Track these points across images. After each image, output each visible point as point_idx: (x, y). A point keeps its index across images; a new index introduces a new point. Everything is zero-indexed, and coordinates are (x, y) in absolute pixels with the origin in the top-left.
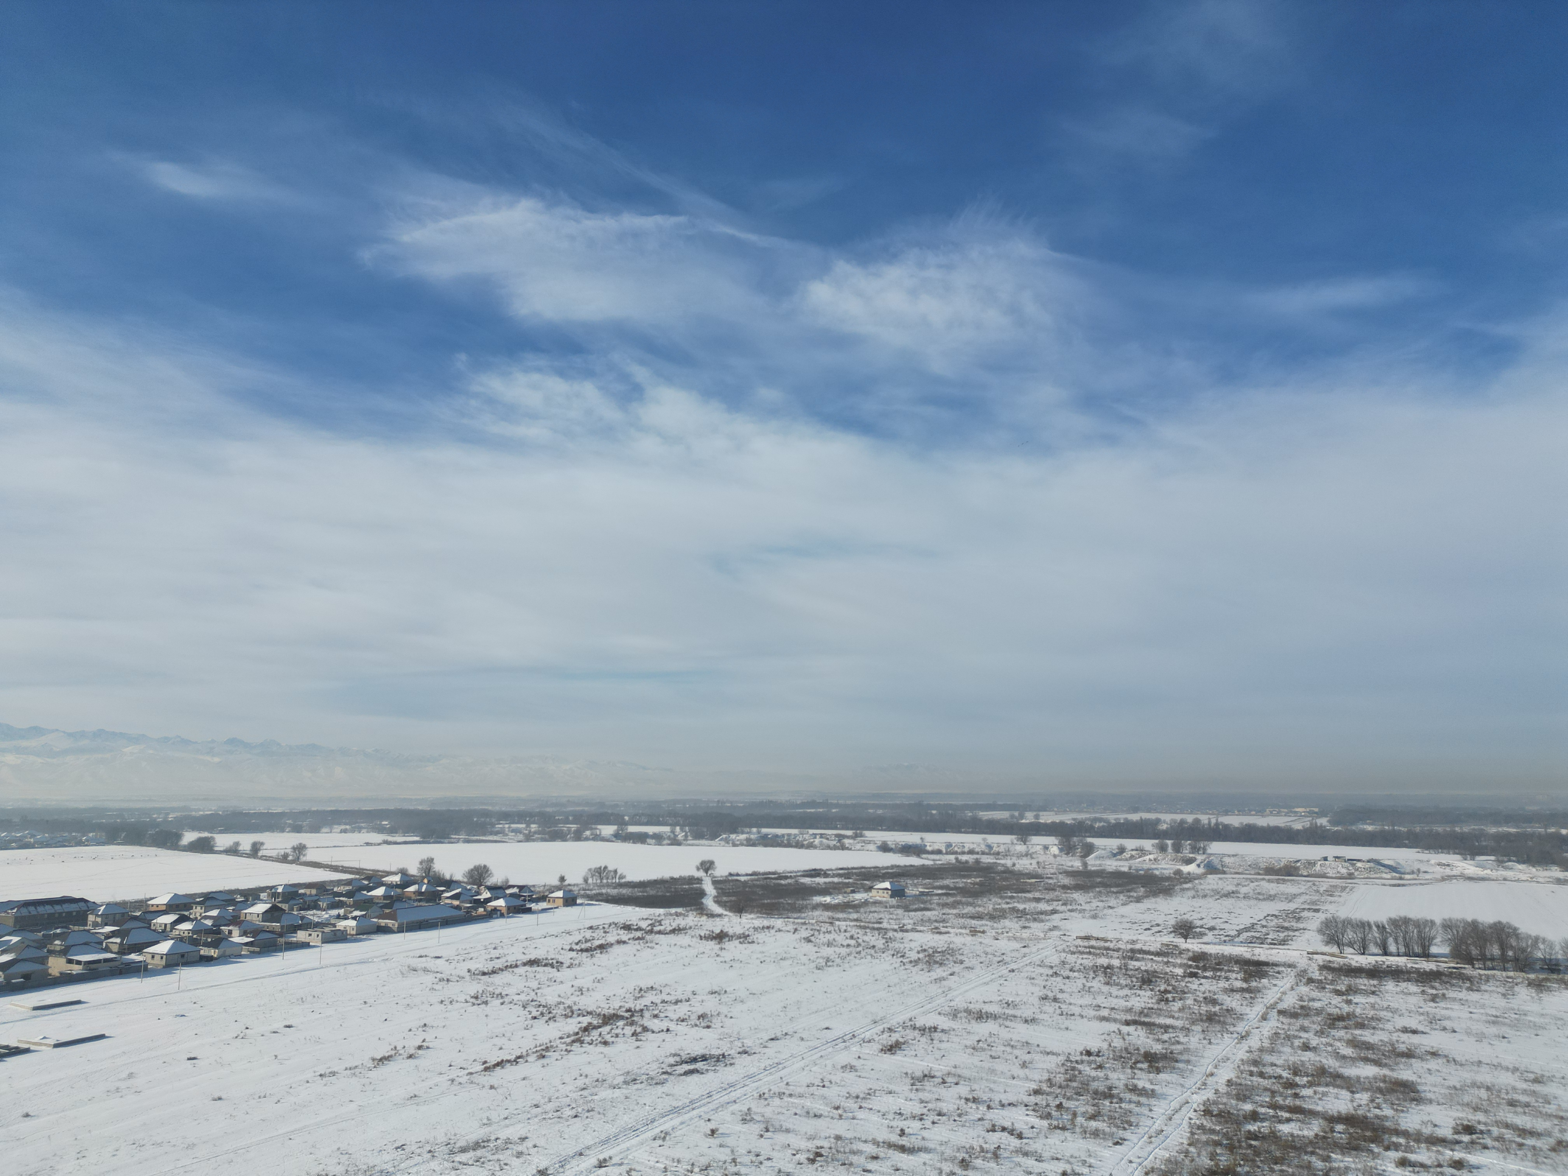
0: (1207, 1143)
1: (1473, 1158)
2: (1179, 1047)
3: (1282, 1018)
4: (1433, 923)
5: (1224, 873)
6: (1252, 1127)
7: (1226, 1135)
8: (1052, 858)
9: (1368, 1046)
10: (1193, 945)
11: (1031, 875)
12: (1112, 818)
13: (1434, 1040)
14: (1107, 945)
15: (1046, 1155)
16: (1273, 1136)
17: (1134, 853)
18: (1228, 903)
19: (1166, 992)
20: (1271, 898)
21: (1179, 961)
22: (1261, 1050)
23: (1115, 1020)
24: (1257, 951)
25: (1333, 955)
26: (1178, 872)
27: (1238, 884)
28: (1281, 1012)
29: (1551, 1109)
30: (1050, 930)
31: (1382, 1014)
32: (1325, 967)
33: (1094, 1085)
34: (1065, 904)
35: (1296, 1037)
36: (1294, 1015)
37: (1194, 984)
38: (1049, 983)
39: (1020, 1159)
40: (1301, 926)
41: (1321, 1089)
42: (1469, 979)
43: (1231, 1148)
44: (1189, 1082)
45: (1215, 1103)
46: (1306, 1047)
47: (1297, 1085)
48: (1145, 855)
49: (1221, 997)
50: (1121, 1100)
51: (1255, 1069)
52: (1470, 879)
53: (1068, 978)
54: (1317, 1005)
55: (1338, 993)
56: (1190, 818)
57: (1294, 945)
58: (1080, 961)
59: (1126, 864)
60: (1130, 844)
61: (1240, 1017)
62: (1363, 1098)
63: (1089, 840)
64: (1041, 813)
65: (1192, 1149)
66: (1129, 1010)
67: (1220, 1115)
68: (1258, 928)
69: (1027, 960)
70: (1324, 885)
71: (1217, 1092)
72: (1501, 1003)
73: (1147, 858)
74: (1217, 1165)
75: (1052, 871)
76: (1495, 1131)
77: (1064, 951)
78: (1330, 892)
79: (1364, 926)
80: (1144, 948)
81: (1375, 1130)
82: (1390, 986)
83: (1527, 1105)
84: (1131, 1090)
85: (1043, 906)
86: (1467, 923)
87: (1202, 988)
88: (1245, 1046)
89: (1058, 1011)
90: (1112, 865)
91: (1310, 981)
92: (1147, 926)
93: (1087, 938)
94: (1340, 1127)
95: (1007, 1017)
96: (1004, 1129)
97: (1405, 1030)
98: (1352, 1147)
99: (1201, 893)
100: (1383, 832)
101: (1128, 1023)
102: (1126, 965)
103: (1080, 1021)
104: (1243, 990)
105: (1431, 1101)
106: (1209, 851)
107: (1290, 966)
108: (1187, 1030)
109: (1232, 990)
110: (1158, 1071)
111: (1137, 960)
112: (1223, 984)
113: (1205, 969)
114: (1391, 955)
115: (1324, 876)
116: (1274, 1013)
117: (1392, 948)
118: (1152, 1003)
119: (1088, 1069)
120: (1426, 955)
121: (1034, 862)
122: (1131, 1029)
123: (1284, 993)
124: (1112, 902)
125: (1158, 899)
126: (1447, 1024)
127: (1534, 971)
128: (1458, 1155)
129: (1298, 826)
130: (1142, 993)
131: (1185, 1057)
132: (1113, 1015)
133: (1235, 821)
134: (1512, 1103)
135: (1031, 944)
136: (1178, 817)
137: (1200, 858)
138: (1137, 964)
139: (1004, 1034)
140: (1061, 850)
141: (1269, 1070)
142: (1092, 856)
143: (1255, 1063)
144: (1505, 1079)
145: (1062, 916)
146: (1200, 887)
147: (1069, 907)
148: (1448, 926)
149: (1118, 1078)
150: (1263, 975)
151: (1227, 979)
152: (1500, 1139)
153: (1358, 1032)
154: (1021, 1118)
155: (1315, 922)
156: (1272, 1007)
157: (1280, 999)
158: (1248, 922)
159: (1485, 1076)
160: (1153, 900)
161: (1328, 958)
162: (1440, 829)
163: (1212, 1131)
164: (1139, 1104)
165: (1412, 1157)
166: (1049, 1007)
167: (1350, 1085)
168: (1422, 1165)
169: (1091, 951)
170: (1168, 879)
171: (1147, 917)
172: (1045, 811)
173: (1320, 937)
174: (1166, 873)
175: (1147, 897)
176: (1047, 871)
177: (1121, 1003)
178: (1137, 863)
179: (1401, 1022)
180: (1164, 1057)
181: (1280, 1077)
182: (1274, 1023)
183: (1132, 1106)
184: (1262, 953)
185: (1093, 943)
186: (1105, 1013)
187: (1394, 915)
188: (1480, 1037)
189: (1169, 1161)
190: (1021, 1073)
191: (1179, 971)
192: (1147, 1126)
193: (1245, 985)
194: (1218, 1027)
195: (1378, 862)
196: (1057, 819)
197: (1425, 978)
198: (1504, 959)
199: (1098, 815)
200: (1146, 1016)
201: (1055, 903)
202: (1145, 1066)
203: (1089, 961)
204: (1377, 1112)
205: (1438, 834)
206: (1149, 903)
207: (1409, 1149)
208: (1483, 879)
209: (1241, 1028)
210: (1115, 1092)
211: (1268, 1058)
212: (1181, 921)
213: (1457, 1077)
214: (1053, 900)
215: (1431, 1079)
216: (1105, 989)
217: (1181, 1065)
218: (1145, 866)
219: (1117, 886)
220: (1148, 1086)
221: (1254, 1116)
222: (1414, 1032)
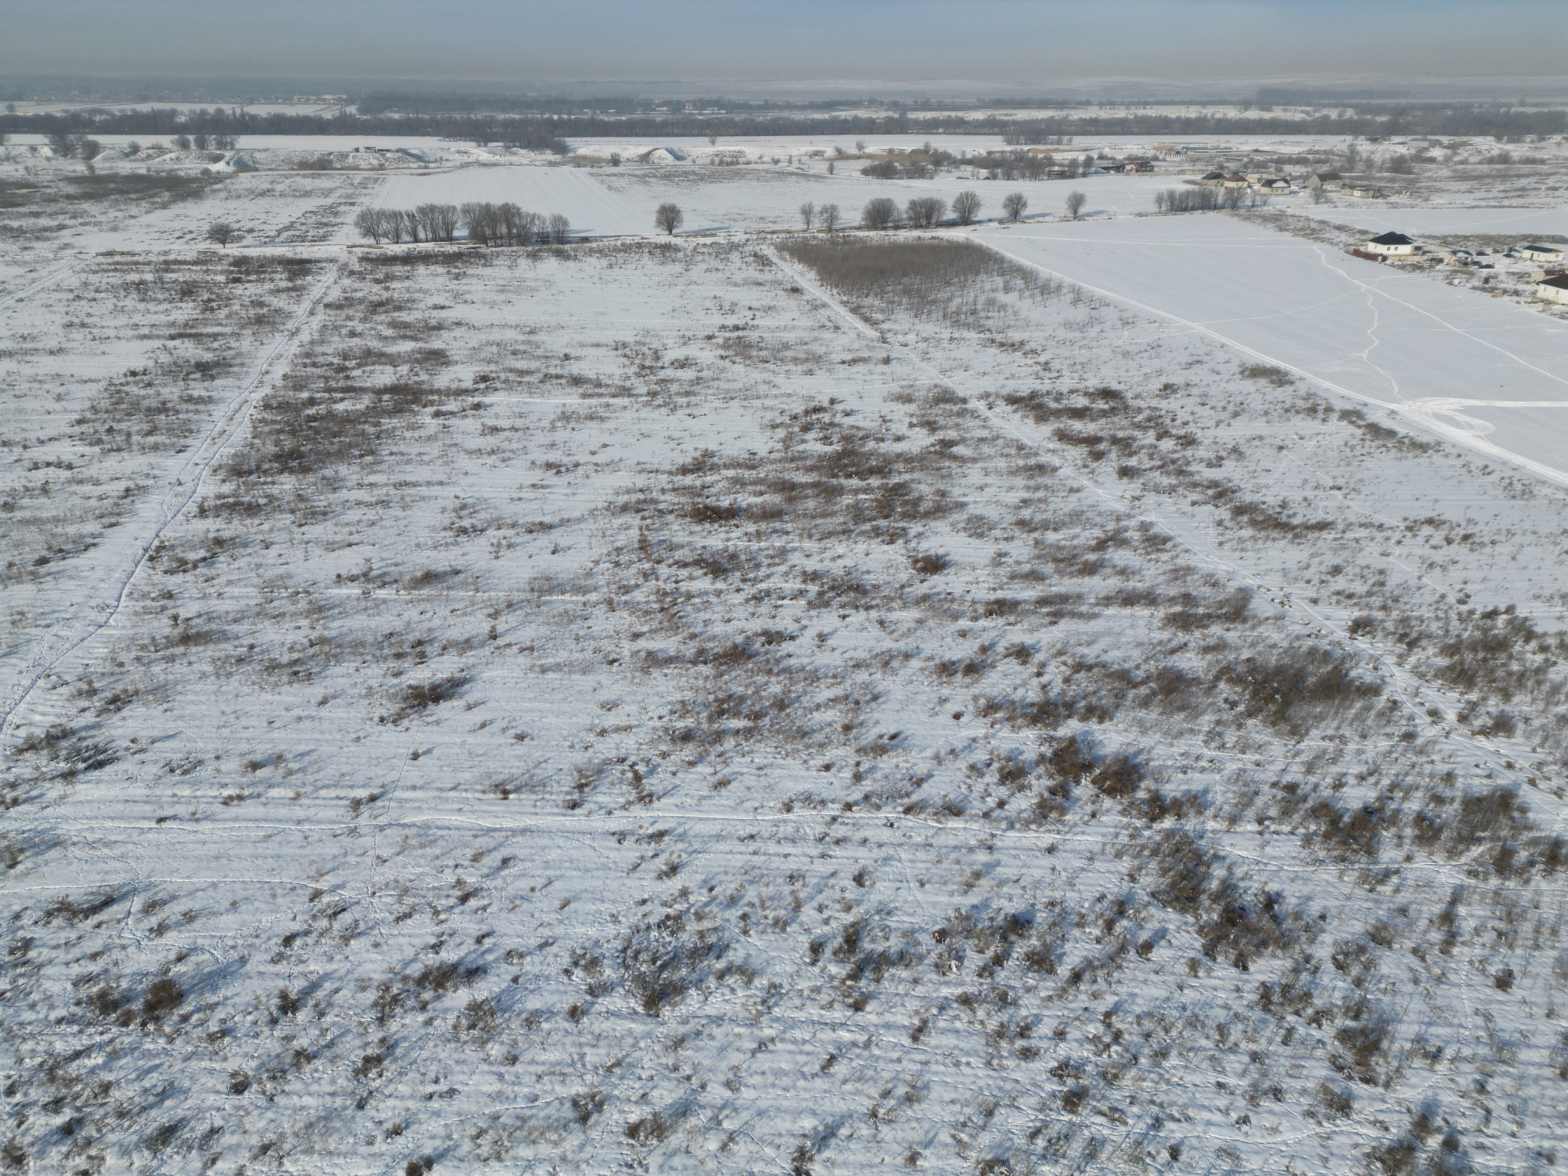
0: (270, 433)
1: (487, 400)
2: (231, 352)
3: (328, 311)
4: (454, 208)
5: (257, 170)
6: (311, 411)
7: (287, 423)
8: (45, 164)
9: (406, 325)
10: (232, 250)
11: (19, 185)
12: (116, 109)
13: (459, 312)
14: (135, 259)
15: (103, 478)
16: (331, 415)
17: (150, 151)
18: (264, 202)
19: (210, 300)
20: (307, 194)
21: (219, 268)
22: (312, 343)
23: (158, 337)
24: (299, 249)
25: (370, 247)
26: (206, 172)
27: (273, 182)
28: (327, 306)
29: (540, 352)
30: (61, 249)
31: (416, 295)
32: (364, 259)
33: (146, 403)
34: (74, 217)
35: (343, 326)
36: (340, 307)
37: (239, 290)
38: (72, 309)
39: (75, 488)
40: (339, 220)
41: (368, 368)
42: (484, 256)
43: (293, 433)
44: (245, 383)
45: (274, 397)
46: (353, 334)
47: (347, 369)
48: (164, 153)
49: (268, 299)
50: (177, 412)
51: (308, 361)
52: (484, 165)
53: (94, 300)
54: (359, 295)
55: (377, 281)
56: (211, 108)
57: (334, 240)
58: (105, 280)
59: (143, 165)
60: (145, 141)
61: (289, 315)
62: (404, 369)
63: (91, 137)
64: (16, 103)
65: (257, 441)
66: (173, 324)
67: (279, 406)
68: (298, 226)
69: (37, 286)
70: (358, 177)
71: (274, 387)
72: (507, 273)
73: (167, 157)
74: (282, 450)
75: (49, 178)
76: (503, 376)
77: (84, 271)
78: (363, 185)
79: (396, 216)
80: (180, 258)
81: (415, 393)
82: (421, 270)
83: (525, 352)
84: (186, 401)
85: (44, 222)
86: (481, 206)
87: (247, 293)
88: (296, 341)
89: (90, 337)
90: (125, 167)
91: (352, 273)
92: (179, 234)
93: (110, 254)
94: (386, 397)
95: (26, 352)
96: (48, 464)
97: (436, 307)
98: (397, 411)
99: (234, 194)
100: (408, 119)
101: (172, 338)
102: (161, 278)
103: (118, 343)
104: (288, 289)
105: (457, 362)
106: (237, 146)
107: (332, 261)
108: (237, 336)
109: (278, 291)
110: (213, 378)
111: (173, 271)
112: (268, 286)
113: (248, 273)
114: (421, 241)
115: (357, 168)
116: (321, 307)
117: (422, 235)
118: (196, 314)
119: (135, 389)
120: (450, 239)
121: (21, 167)
122: (177, 342)
123: (328, 288)
124: (134, 211)
125: (187, 204)
126: (468, 297)
127: (531, 244)
128: (476, 400)
129: (328, 115)
130: (183, 305)
131: (238, 361)
132: (155, 332)
133: (262, 110)
134: (514, 353)
135: (39, 267)
136: (198, 107)
137: (228, 154)
138: (173, 276)
139: (27, 370)
140: (55, 151)
141: (321, 360)
142: (99, 157)
143: (308, 355)
144: (510, 335)
145: (73, 231)
146: (233, 187)
147: (80, 220)
148: (467, 210)
149: (171, 392)
150: (306, 272)
151: (272, 280)
152: (506, 381)
153: (396, 314)
154: (66, 451)
155: (351, 215)
156: (319, 302)
157: (325, 294)
158: (286, 221)
159: (496, 335)
160: (182, 205)
161: (366, 250)
162: (458, 117)
163: (274, 422)
164: (197, 412)
165: (444, 408)
166: (77, 334)
167: (393, 360)
168: (451, 413)
169: (116, 268)
170: (195, 180)
171: (177, 224)
172: (21, 99)
173: (357, 231)
174: (193, 173)
175: (174, 202)
176: (41, 178)
177: (162, 319)
178: (156, 163)
179: (431, 301)
180: (217, 364)
181: (332, 364)
182: (321, 316)
183: (190, 415)
184: (304, 251)
185: (118, 258)
186: (146, 331)
187: (421, 204)
188: (492, 305)
189: (235, 455)
190: (58, 406)
191: (221, 278)
192: (208, 429)
193: (290, 285)
194: (268, 328)
195: (405, 152)
196: (42, 110)
197: (450, 259)
198: (510, 236)
199: (96, 106)
200: (192, 327)
201: (61, 217)
202: (198, 375)
203: (116, 279)
204: (416, 378)
205: (456, 121)
206: (177, 209)
207: (441, 403)
208: (494, 165)
209: (291, 325)
210: (169, 405)
211: (319, 349)
212: (217, 225)
213: (475, 339)
214: (57, 213)
215: (456, 345)
216: (141, 306)
217: (235, 369)
218: (167, 167)
219: (137, 191)
220: (204, 394)
221: (312, 402)
222: (443, 308)
